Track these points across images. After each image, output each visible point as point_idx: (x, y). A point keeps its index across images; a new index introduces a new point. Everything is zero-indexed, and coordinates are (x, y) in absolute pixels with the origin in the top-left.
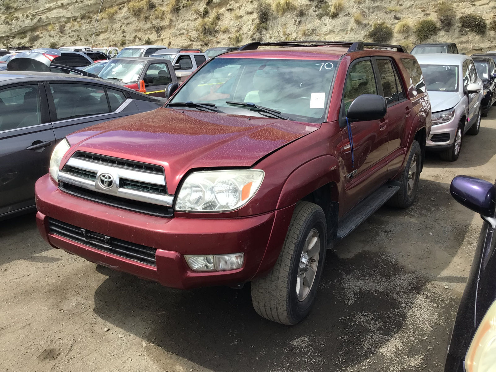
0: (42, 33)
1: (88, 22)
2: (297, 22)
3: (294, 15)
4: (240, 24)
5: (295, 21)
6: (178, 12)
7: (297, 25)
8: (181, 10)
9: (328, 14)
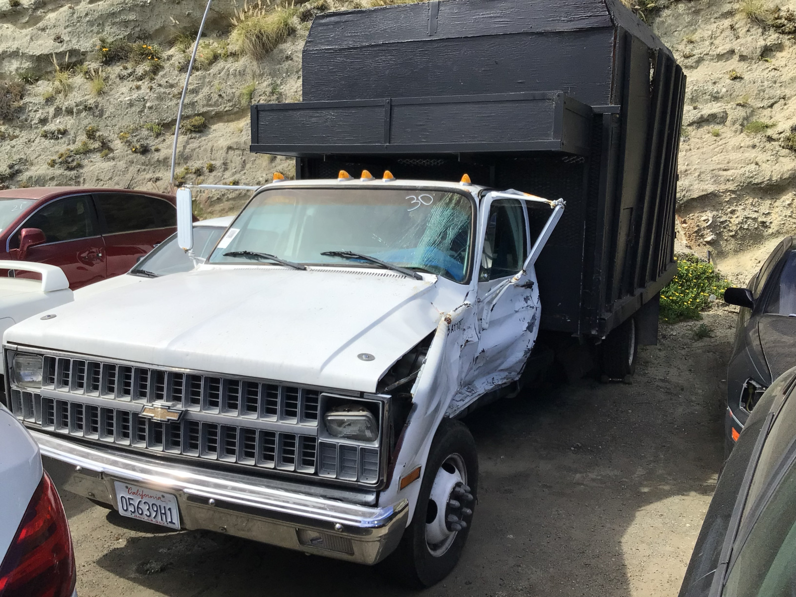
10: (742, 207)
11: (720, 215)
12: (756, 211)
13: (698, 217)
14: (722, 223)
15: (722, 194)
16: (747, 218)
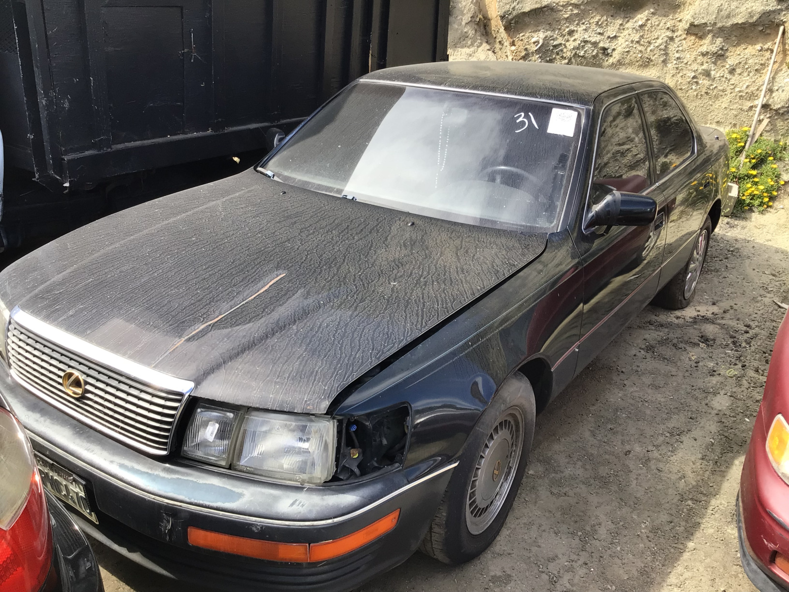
10: (584, 27)
11: (555, 36)
12: (600, 33)
13: (528, 37)
14: (555, 46)
15: (561, 8)
16: (586, 42)
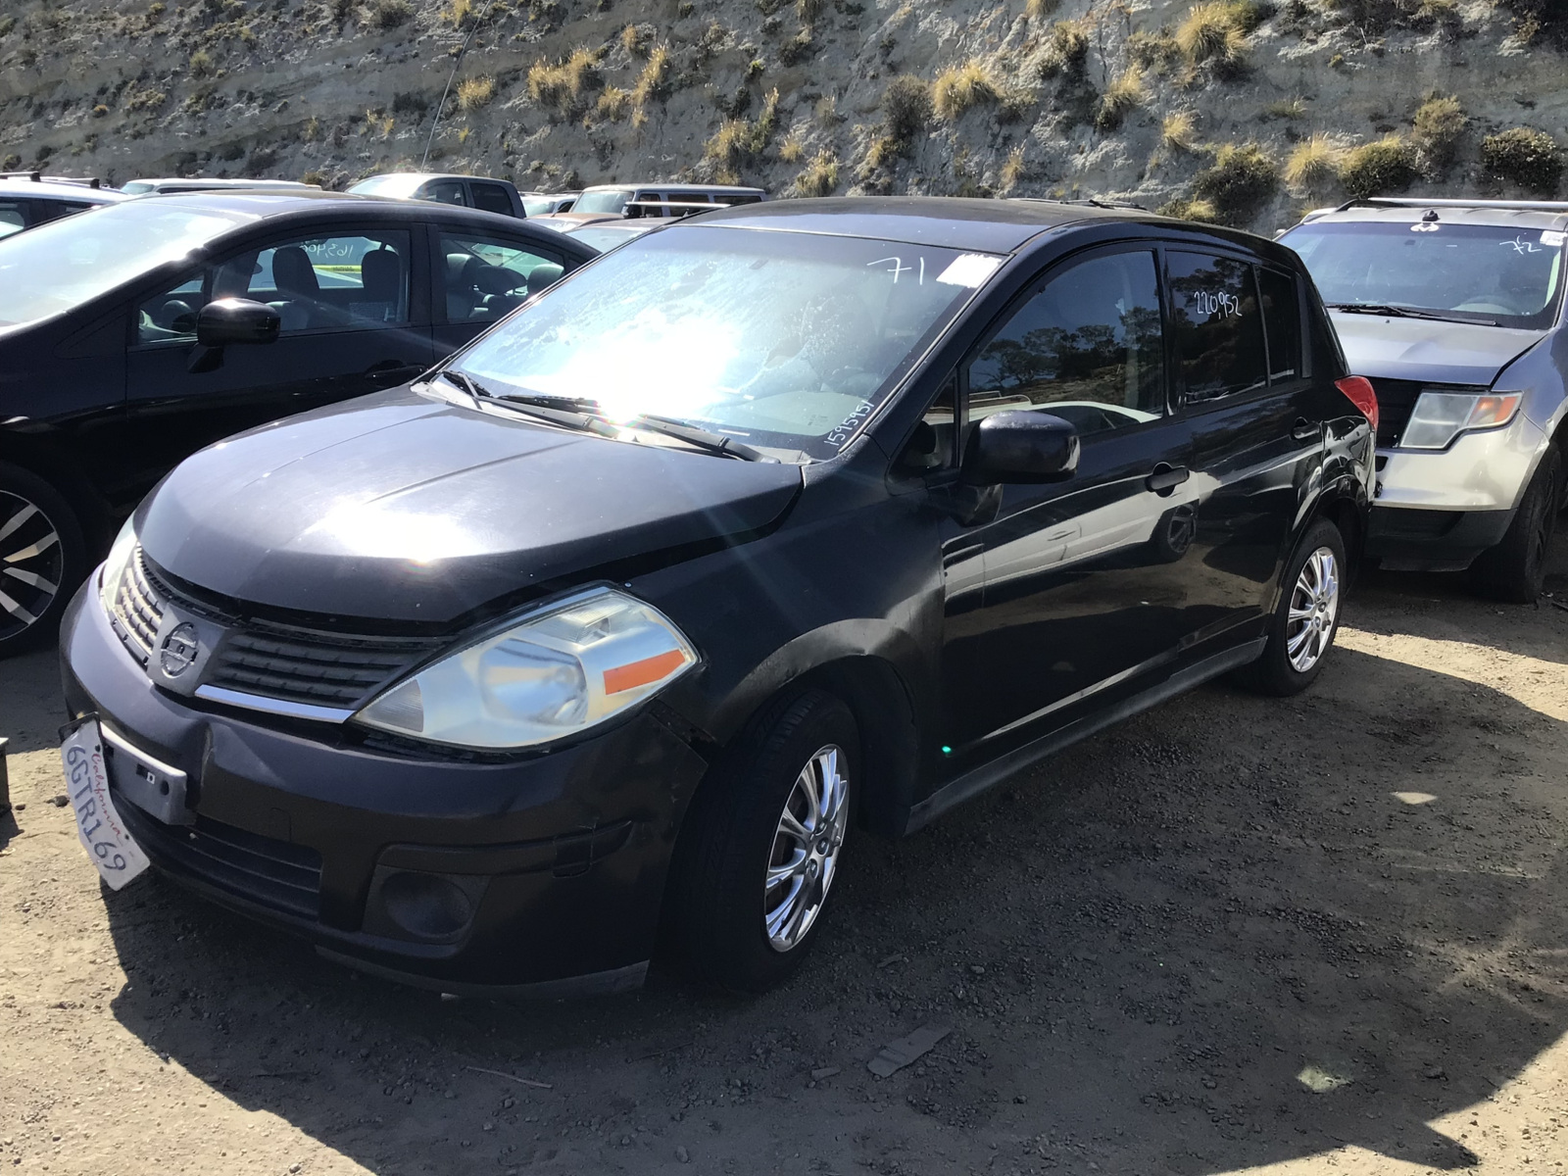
0: (285, 146)
1: (412, 120)
2: (1000, 140)
3: (993, 120)
4: (836, 141)
5: (995, 136)
6: (664, 102)
7: (997, 150)
8: (675, 96)
9: (1090, 121)
